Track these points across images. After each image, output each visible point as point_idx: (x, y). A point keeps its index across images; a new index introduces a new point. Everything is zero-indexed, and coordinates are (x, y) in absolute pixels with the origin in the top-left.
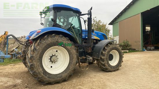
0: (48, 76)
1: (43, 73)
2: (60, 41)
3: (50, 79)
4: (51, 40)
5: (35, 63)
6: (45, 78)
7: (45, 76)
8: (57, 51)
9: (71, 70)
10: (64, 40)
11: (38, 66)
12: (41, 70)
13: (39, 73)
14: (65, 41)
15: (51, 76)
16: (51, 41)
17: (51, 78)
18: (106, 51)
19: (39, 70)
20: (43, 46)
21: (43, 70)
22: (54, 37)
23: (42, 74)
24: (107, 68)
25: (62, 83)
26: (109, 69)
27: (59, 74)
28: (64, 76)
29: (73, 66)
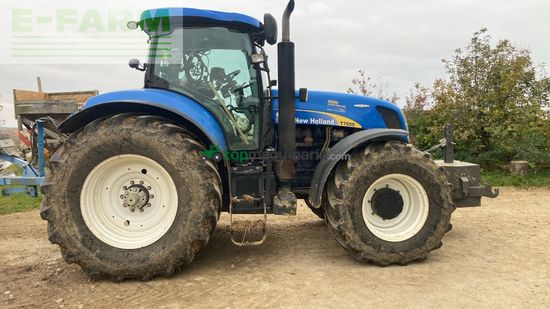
0: (98, 251)
1: (83, 242)
2: (135, 136)
3: (104, 263)
4: (105, 134)
5: (56, 208)
6: (88, 259)
7: (87, 250)
8: (144, 171)
9: (183, 240)
10: (152, 134)
11: (64, 219)
12: (76, 229)
13: (69, 239)
14: (157, 137)
15: (108, 254)
16: (104, 136)
17: (108, 260)
18: (346, 178)
19: (67, 229)
20: (80, 155)
21: (81, 231)
22: (115, 124)
23: (79, 245)
24: (357, 247)
25: (150, 283)
26: (368, 254)
27: (138, 250)
28: (156, 257)
29: (192, 229)
